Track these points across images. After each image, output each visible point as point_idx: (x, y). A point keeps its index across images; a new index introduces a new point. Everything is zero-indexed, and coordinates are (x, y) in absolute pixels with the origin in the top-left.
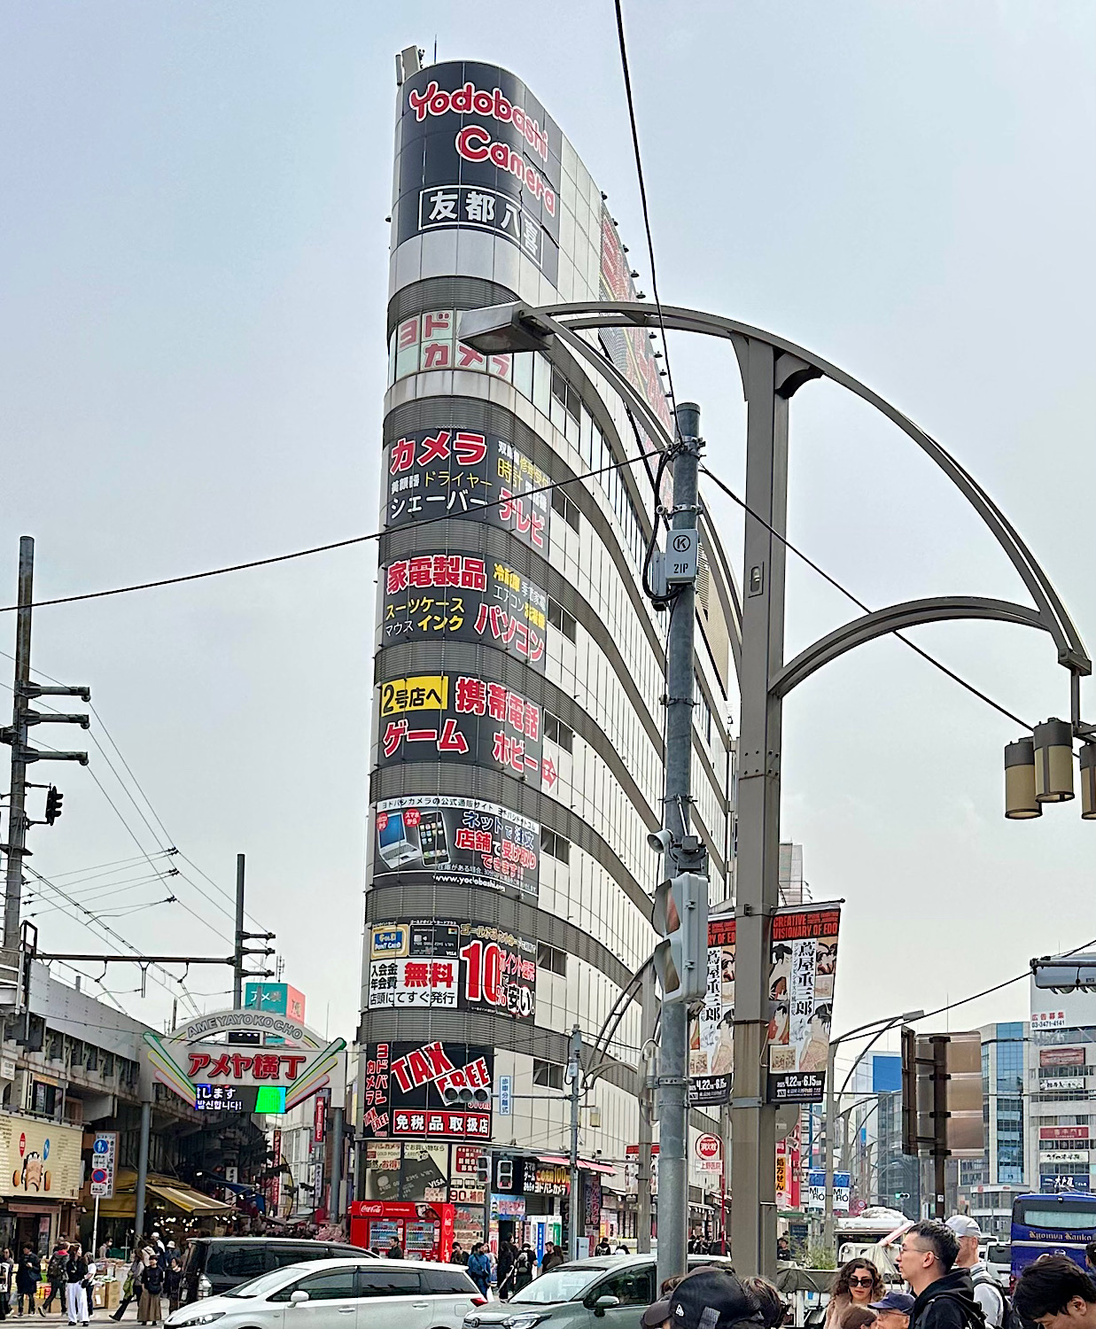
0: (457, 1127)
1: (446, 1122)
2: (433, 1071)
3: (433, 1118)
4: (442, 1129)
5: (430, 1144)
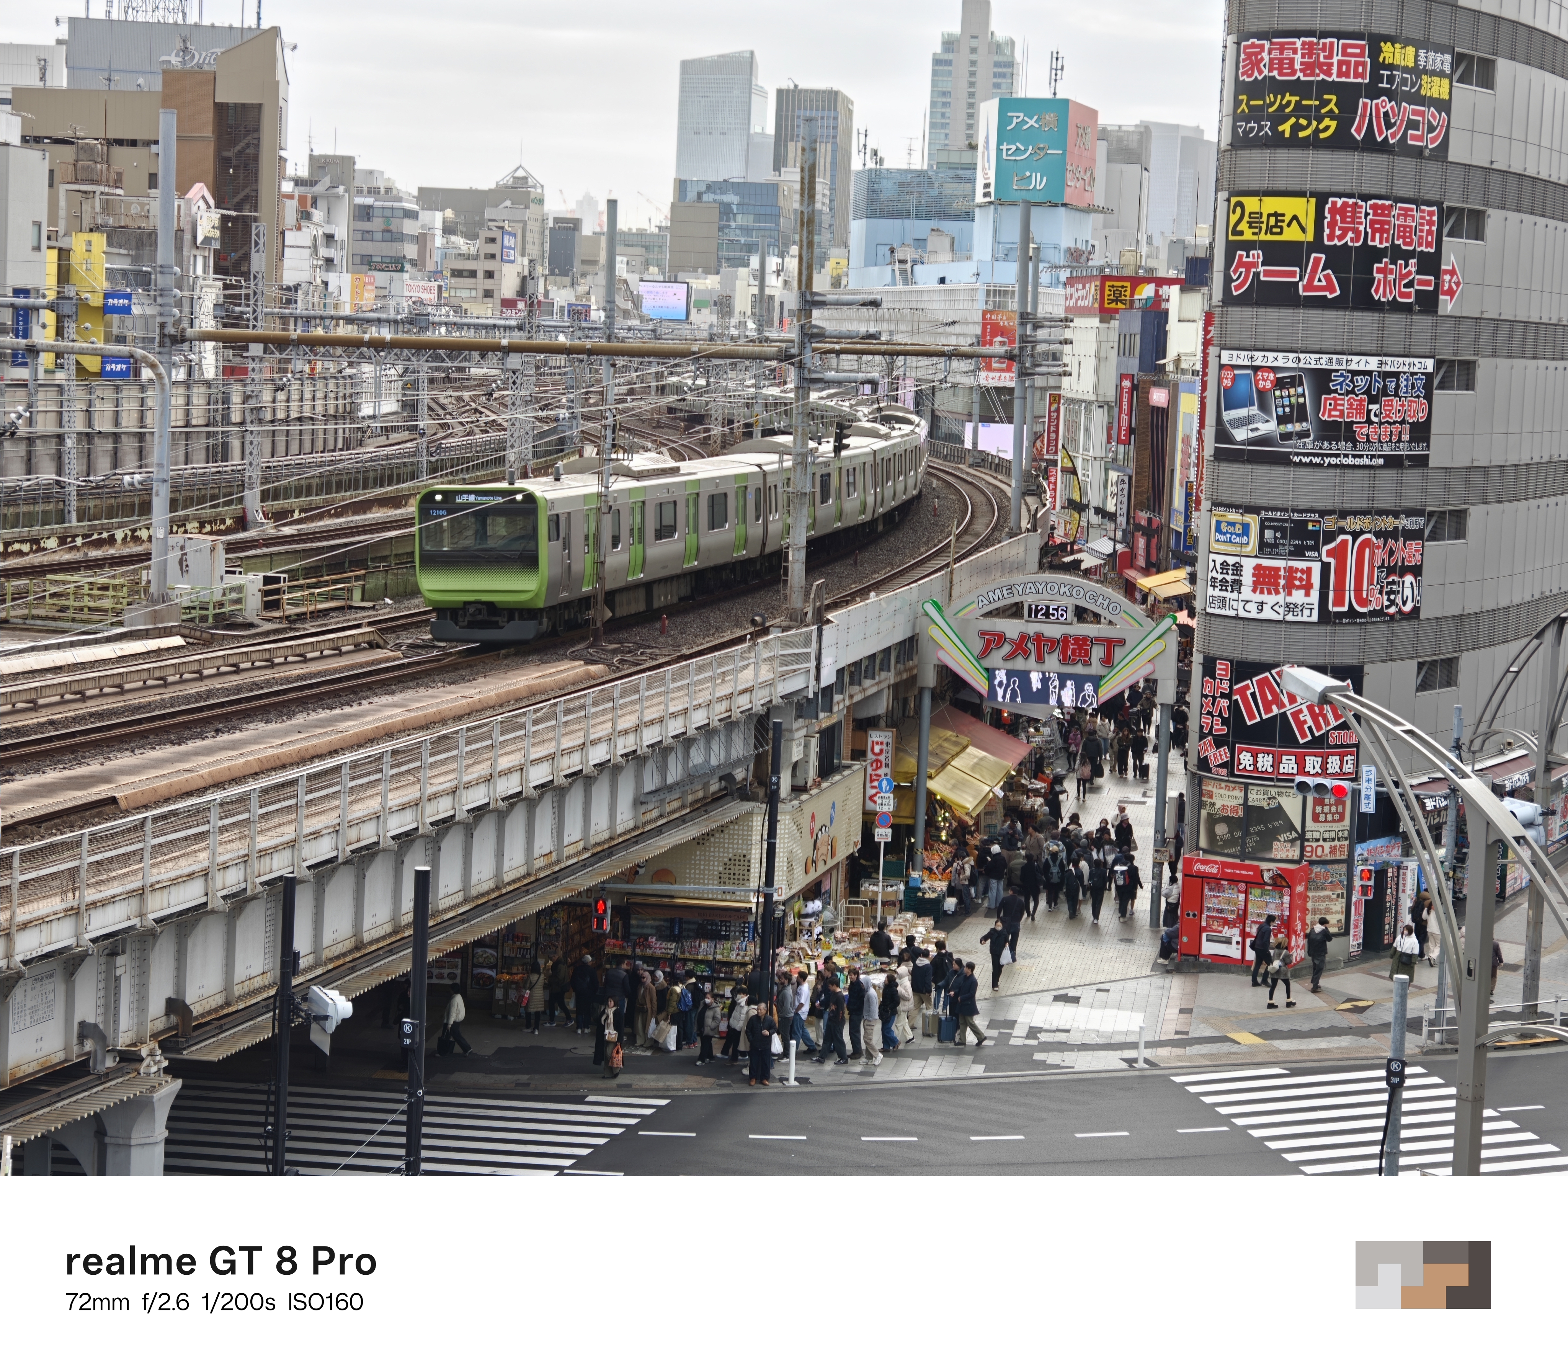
0: (1314, 768)
1: (1301, 763)
2: (1286, 701)
3: (1285, 757)
4: (1295, 771)
5: (1279, 790)
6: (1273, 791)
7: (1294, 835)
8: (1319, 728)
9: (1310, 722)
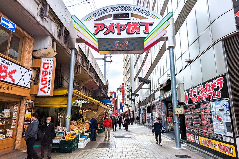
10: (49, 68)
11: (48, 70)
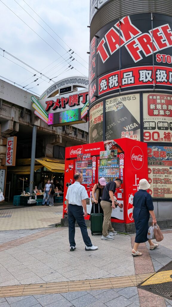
0: (146, 78)
1: (136, 76)
2: (124, 39)
3: (125, 74)
4: (132, 82)
5: (123, 96)
6: (119, 98)
7: (136, 125)
8: (148, 51)
9: (141, 48)
10: (12, 145)
11: (11, 146)
